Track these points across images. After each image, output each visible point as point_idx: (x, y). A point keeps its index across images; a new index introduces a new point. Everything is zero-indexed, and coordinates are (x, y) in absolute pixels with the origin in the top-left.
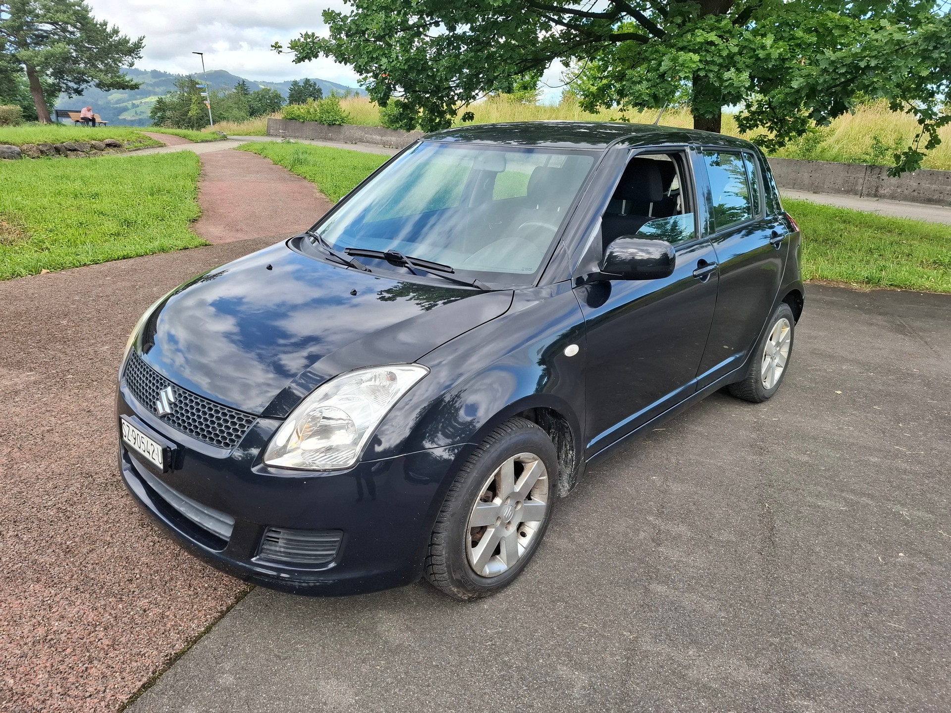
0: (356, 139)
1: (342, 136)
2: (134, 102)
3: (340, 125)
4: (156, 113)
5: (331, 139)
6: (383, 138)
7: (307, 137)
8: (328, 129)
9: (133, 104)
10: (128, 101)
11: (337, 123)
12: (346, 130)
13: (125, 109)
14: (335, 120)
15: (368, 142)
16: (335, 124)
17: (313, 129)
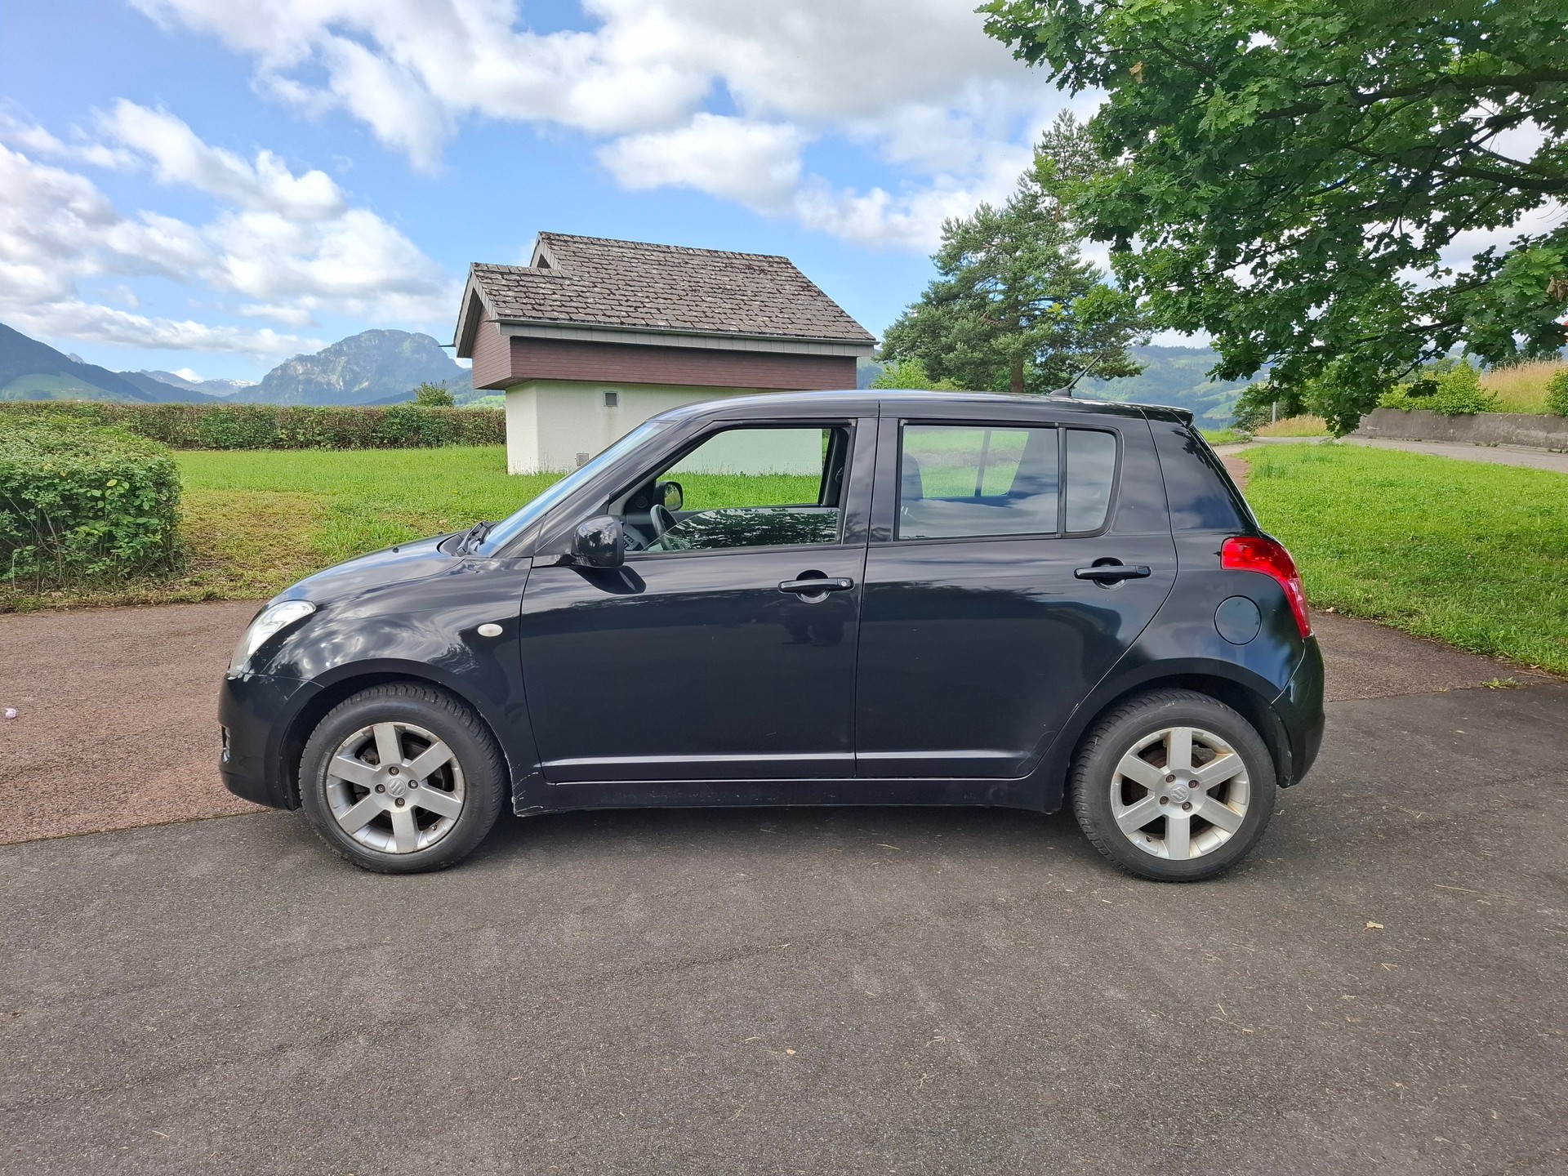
0: (1497, 438)
1: (1472, 433)
2: (1230, 392)
3: (1471, 414)
4: (1244, 408)
5: (1452, 439)
6: (1550, 435)
7: (1410, 437)
8: (1450, 422)
9: (1228, 396)
10: (1222, 391)
11: (1467, 410)
12: (1482, 423)
13: (1215, 404)
14: (1463, 407)
15: (1520, 442)
16: (1462, 412)
17: (1423, 423)
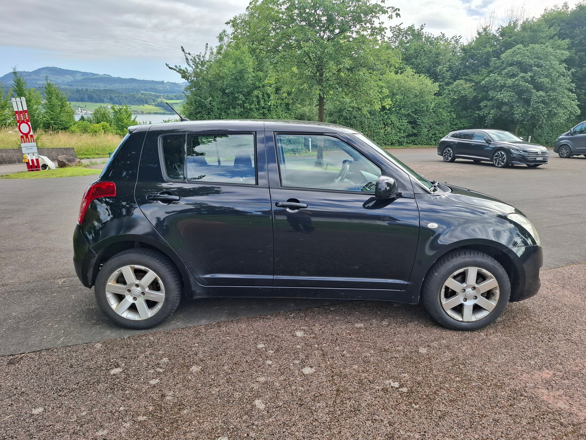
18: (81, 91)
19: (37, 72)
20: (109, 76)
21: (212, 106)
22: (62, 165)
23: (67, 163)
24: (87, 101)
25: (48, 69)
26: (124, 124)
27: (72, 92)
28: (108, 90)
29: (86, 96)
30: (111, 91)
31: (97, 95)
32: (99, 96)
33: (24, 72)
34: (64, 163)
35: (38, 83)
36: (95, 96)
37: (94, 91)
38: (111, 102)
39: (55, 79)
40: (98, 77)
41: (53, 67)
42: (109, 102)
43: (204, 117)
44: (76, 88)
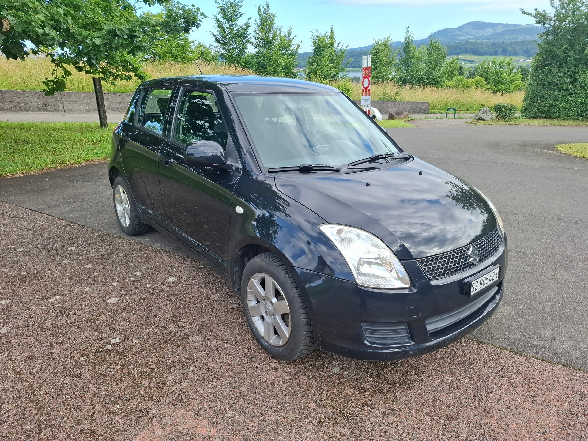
18: (498, 44)
19: (461, 28)
20: (531, 26)
21: (567, 56)
22: (391, 117)
23: (395, 115)
24: (500, 55)
25: (472, 24)
26: (500, 79)
27: (488, 45)
28: (526, 42)
29: (501, 49)
30: (529, 42)
31: (512, 48)
32: (514, 49)
33: (451, 29)
34: (393, 115)
35: (460, 38)
36: (510, 49)
37: (511, 44)
38: (526, 55)
39: (475, 34)
40: (519, 27)
41: (477, 21)
42: (523, 55)
43: (552, 70)
44: (493, 41)
